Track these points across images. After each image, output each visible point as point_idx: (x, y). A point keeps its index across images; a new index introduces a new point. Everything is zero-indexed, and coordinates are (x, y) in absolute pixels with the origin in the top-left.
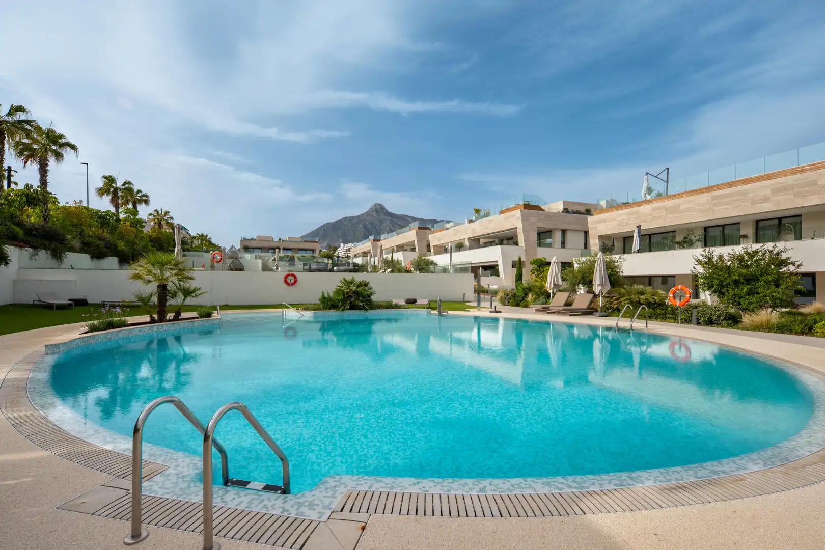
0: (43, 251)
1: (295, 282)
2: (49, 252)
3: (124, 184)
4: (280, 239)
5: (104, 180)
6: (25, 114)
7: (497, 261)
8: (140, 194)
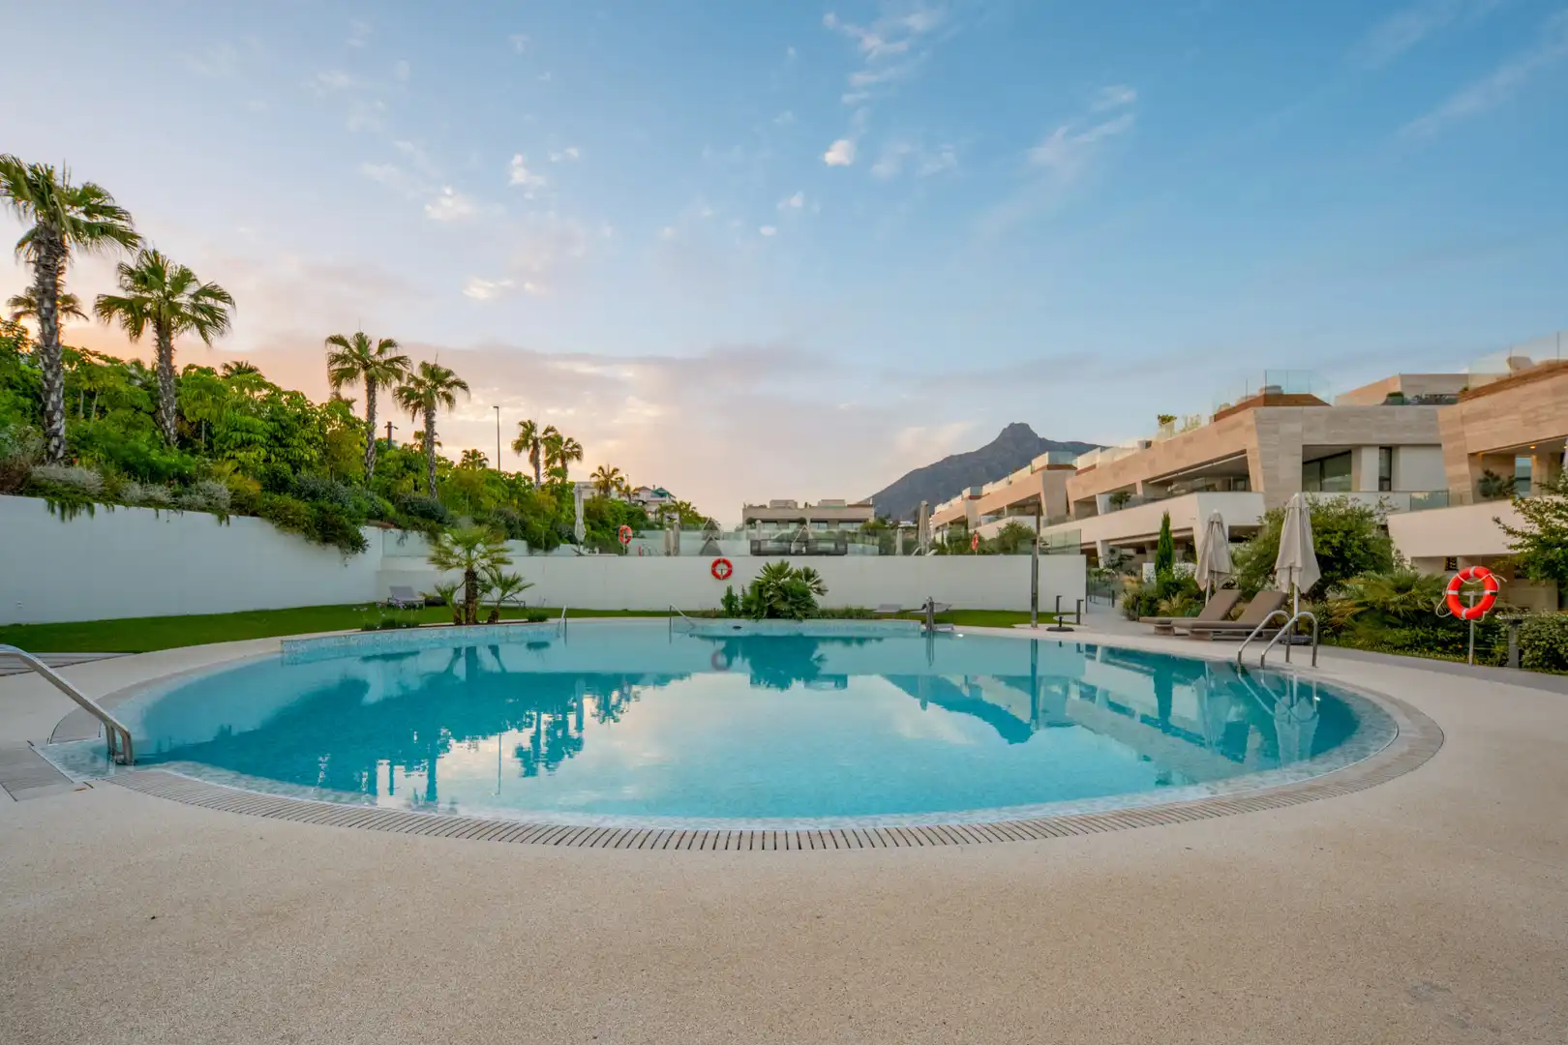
0: (415, 532)
1: (729, 573)
2: (424, 533)
3: (545, 433)
4: (806, 504)
5: (522, 428)
6: (393, 349)
7: (1190, 529)
8: (570, 445)
